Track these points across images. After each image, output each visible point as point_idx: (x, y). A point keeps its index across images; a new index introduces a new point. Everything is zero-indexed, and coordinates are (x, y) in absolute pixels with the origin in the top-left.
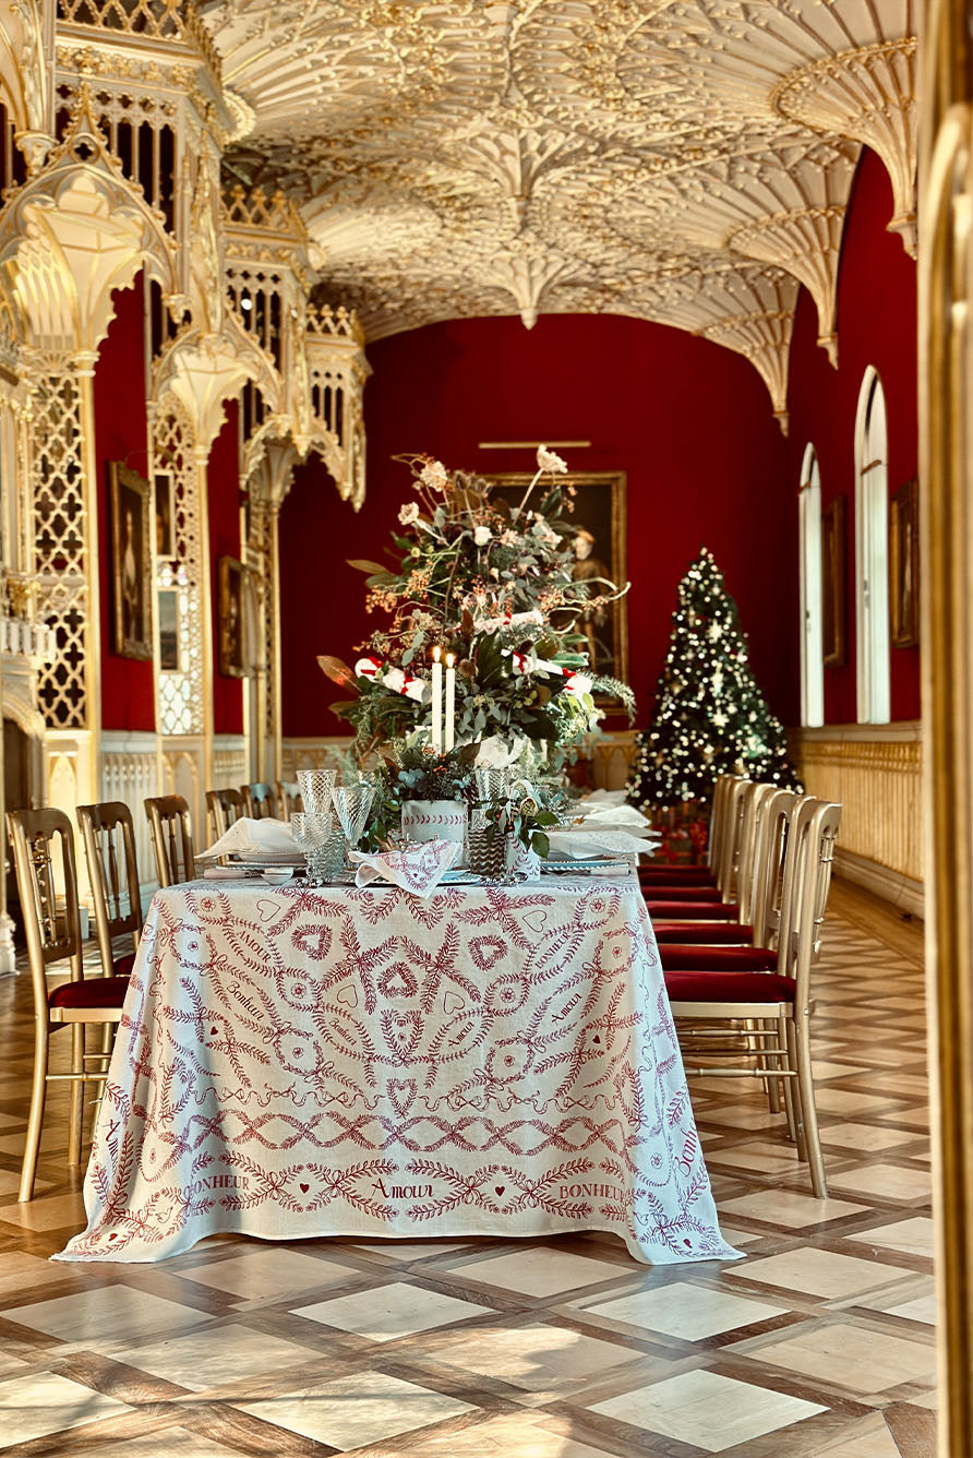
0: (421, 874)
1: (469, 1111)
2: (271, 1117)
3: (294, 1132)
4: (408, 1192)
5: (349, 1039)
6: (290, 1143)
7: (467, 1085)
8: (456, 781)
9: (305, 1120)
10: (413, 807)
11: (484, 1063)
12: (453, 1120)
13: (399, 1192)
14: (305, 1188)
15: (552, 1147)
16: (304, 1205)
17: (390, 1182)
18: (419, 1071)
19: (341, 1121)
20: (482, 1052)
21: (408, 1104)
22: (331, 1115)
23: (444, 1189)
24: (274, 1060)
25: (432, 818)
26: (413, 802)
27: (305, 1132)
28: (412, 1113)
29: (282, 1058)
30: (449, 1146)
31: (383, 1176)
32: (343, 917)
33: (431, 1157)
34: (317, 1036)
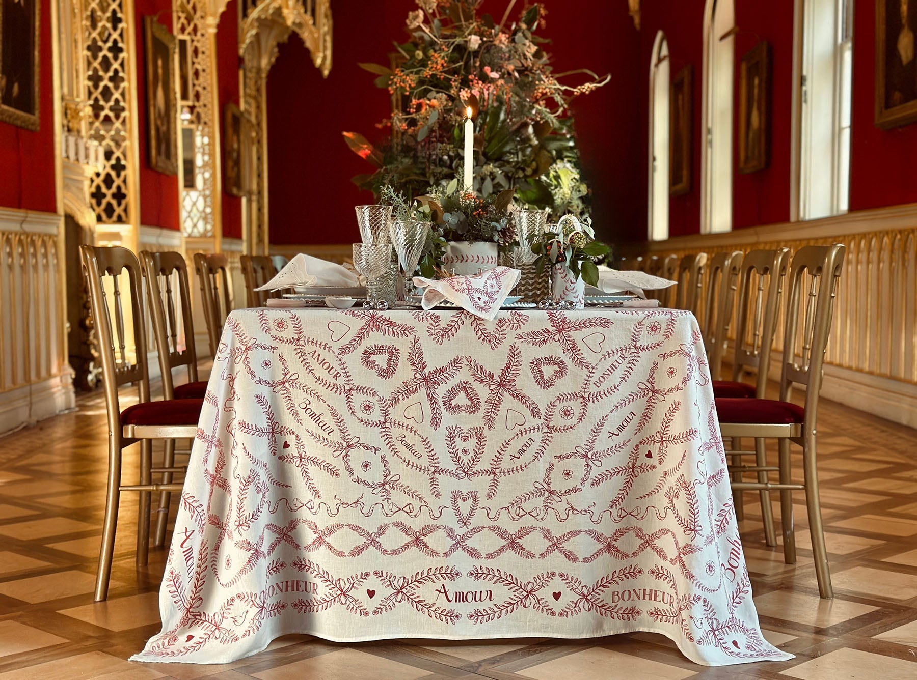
0: (485, 298)
1: (528, 521)
2: (340, 526)
3: (362, 541)
4: (470, 597)
5: (415, 453)
6: (358, 551)
7: (527, 497)
8: (494, 224)
9: (372, 529)
10: (452, 247)
11: (543, 477)
12: (512, 529)
13: (461, 597)
14: (371, 594)
15: (606, 555)
16: (370, 610)
17: (453, 587)
18: (481, 484)
19: (406, 531)
20: (540, 467)
21: (471, 514)
22: (397, 524)
23: (503, 594)
24: (343, 472)
25: (470, 258)
26: (452, 243)
27: (373, 541)
28: (474, 522)
29: (351, 472)
30: (509, 554)
31: (447, 582)
32: (411, 338)
33: (491, 564)
34: (385, 450)
